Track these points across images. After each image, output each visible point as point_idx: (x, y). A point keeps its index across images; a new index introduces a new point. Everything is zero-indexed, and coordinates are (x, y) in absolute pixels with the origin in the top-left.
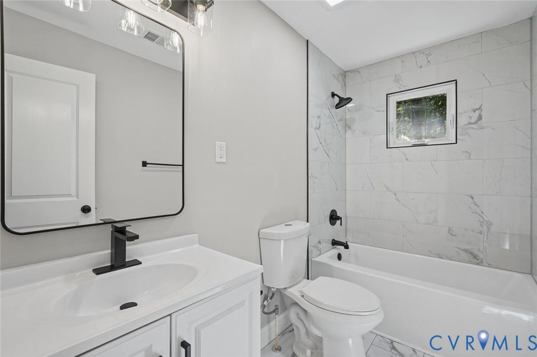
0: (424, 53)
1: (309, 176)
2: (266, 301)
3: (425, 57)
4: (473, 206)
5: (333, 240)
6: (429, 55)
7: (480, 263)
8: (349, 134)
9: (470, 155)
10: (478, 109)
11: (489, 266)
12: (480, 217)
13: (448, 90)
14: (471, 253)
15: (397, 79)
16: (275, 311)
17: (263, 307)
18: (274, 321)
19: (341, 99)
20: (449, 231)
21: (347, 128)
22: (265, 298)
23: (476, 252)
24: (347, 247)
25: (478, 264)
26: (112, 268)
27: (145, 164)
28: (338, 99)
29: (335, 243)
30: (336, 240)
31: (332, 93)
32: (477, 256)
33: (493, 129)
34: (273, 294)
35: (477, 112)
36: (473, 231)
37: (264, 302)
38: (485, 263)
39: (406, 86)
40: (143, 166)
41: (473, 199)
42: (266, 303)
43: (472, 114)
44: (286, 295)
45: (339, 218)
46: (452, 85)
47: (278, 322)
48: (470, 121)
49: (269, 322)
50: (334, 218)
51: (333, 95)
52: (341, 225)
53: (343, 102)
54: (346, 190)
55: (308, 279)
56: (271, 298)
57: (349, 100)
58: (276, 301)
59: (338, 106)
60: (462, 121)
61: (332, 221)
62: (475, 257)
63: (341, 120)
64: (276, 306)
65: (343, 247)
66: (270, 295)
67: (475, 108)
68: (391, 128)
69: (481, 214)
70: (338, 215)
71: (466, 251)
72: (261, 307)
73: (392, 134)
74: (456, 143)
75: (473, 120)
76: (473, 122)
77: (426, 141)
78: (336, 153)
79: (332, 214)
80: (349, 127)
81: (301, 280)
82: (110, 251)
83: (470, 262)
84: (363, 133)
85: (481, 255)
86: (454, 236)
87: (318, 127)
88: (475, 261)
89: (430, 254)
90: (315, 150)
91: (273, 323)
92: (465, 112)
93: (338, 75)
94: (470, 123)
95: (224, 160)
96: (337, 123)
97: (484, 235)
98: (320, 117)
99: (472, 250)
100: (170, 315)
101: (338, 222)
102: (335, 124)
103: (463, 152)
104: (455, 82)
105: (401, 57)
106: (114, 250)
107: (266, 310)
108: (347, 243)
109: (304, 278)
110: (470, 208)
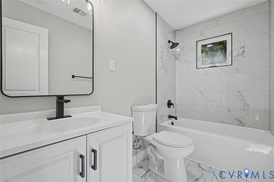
0: (215, 20)
1: (157, 82)
2: (135, 143)
3: (216, 22)
4: (240, 96)
5: (169, 115)
6: (218, 21)
7: (244, 125)
8: (177, 62)
9: (239, 71)
10: (242, 47)
11: (248, 126)
12: (244, 102)
13: (227, 38)
14: (239, 121)
15: (202, 34)
16: (140, 148)
17: (134, 146)
18: (139, 154)
19: (173, 44)
20: (228, 110)
21: (176, 59)
22: (135, 142)
23: (242, 120)
24: (176, 119)
25: (243, 126)
26: (57, 118)
27: (73, 77)
28: (172, 44)
29: (170, 117)
30: (171, 115)
31: (169, 41)
32: (242, 122)
33: (250, 57)
34: (139, 139)
35: (242, 49)
36: (240, 109)
37: (134, 143)
38: (246, 125)
39: (206, 37)
40: (72, 78)
41: (240, 93)
42: (135, 144)
43: (240, 50)
44: (145, 140)
45: (172, 104)
46: (230, 36)
47: (141, 154)
48: (239, 54)
49: (137, 154)
50: (170, 104)
51: (169, 42)
52: (173, 108)
53: (174, 45)
54: (176, 91)
55: (156, 132)
56: (138, 142)
57: (177, 44)
58: (140, 143)
59: (172, 47)
60: (235, 53)
61: (169, 106)
62: (241, 122)
63: (173, 55)
64: (140, 145)
65: (174, 119)
66: (137, 140)
67: (241, 47)
68: (199, 59)
69: (244, 101)
70: (172, 103)
71: (237, 119)
72: (133, 146)
73: (199, 62)
74: (232, 65)
75: (240, 53)
76: (240, 54)
77: (217, 65)
78: (171, 72)
79: (169, 102)
80: (178, 59)
81: (153, 133)
82: (56, 110)
83: (239, 125)
84: (185, 61)
85: (244, 121)
86: (231, 112)
87: (161, 57)
88: (241, 124)
89: (218, 121)
90: (160, 69)
91: (138, 155)
92: (236, 49)
93: (172, 32)
94: (239, 55)
95: (114, 69)
96: (171, 56)
97: (246, 112)
98: (162, 52)
99: (239, 119)
100: (86, 135)
101: (172, 106)
102: (170, 57)
103: (235, 69)
104: (231, 34)
105: (204, 22)
106: (58, 110)
107: (135, 147)
108: (176, 117)
109: (154, 132)
110: (239, 97)
